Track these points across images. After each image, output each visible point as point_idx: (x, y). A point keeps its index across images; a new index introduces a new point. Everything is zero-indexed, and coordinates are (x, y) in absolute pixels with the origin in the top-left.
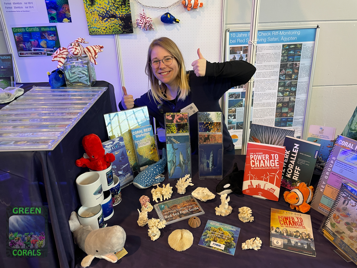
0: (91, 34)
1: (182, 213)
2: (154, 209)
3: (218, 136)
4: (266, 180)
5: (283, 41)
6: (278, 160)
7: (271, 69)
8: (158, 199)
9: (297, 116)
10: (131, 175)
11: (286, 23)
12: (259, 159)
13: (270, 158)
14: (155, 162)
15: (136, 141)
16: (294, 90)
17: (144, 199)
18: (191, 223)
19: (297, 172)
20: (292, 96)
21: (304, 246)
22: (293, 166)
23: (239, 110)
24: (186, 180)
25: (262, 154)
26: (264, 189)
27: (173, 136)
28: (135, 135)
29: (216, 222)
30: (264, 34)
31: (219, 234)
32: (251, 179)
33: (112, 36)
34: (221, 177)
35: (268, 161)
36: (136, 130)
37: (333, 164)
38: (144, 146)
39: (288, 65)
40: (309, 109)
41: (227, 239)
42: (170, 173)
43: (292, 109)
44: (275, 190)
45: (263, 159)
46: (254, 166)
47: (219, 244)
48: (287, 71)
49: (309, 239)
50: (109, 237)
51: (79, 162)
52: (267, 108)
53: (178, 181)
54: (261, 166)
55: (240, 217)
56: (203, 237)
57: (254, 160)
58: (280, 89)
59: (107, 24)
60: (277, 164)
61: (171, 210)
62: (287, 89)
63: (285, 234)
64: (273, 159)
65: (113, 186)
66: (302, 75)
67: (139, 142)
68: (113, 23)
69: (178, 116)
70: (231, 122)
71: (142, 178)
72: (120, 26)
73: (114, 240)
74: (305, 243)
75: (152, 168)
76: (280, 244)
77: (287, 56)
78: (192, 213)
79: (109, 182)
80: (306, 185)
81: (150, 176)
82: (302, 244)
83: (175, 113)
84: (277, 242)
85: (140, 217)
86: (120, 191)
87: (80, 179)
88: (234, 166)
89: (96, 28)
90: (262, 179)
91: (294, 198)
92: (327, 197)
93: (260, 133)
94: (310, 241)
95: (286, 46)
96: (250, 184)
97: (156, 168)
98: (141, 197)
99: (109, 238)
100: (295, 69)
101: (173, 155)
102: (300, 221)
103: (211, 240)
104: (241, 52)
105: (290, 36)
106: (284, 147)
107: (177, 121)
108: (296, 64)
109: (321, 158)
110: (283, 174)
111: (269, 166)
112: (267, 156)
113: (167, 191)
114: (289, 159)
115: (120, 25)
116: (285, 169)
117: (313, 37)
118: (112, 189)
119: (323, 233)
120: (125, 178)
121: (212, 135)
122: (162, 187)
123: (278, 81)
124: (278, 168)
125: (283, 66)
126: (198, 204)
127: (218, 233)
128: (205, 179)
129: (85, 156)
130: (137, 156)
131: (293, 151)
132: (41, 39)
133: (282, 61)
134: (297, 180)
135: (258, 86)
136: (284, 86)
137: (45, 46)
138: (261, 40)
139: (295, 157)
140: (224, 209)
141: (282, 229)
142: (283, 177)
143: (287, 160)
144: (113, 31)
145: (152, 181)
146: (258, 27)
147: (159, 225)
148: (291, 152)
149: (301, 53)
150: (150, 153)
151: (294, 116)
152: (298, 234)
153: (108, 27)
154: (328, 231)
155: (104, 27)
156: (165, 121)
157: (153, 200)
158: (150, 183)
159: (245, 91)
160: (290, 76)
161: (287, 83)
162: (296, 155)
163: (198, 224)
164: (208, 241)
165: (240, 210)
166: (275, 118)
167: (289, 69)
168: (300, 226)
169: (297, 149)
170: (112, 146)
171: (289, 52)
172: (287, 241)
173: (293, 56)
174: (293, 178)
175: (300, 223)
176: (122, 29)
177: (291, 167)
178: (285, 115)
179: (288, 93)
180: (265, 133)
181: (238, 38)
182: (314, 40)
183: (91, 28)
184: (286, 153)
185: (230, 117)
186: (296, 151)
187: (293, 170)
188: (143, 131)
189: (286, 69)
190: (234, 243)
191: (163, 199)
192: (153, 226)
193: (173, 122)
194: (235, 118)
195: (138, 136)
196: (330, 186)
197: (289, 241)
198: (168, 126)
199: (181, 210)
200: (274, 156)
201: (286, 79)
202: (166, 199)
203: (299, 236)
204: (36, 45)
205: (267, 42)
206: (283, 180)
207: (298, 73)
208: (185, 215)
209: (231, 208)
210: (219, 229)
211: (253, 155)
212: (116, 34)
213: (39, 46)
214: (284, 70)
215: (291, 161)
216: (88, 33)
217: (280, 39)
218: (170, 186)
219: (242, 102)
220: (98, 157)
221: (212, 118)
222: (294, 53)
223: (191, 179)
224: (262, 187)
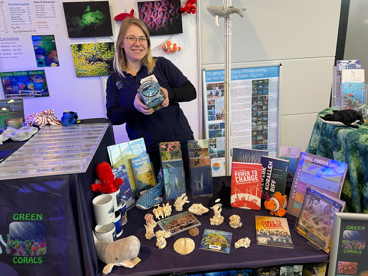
0: (78, 76)
1: (182, 226)
2: (157, 225)
3: (206, 160)
4: (249, 193)
5: (252, 78)
6: (257, 175)
7: (244, 101)
8: (160, 217)
9: (271, 143)
10: (133, 199)
11: (253, 62)
12: (242, 176)
13: (251, 174)
14: (153, 187)
15: (136, 168)
16: (266, 119)
17: (148, 217)
18: (192, 232)
19: (273, 185)
20: (264, 125)
21: (284, 241)
22: (270, 180)
23: (219, 140)
24: (183, 198)
25: (244, 171)
26: (248, 201)
27: (168, 162)
28: (135, 163)
29: (212, 230)
30: (235, 72)
31: (216, 238)
32: (237, 193)
33: (98, 78)
34: (211, 195)
35: (250, 176)
36: (135, 159)
37: (299, 175)
38: (142, 172)
39: (259, 98)
40: (281, 136)
41: (222, 242)
42: (168, 195)
43: (266, 137)
44: (257, 201)
45: (246, 175)
46: (238, 181)
47: (216, 246)
48: (258, 103)
49: (287, 236)
50: (128, 244)
51: (94, 186)
52: (244, 136)
53: (176, 200)
54: (244, 181)
55: (231, 224)
56: (203, 242)
57: (238, 177)
58: (253, 119)
59: (93, 67)
60: (257, 179)
61: (173, 224)
62: (260, 119)
63: (268, 234)
64: (253, 174)
65: (121, 207)
66: (272, 106)
67: (138, 170)
68: (100, 66)
69: (171, 145)
70: (213, 151)
71: (144, 200)
72: (106, 69)
73: (132, 247)
74: (284, 239)
75: (151, 191)
76: (265, 241)
77: (257, 90)
78: (190, 225)
79: (118, 203)
80: (281, 194)
81: (150, 198)
82: (282, 240)
83: (168, 143)
84: (262, 240)
85: (147, 231)
86: (126, 212)
87: (96, 201)
88: (222, 184)
89: (83, 70)
90: (245, 193)
91: (273, 205)
92: (297, 202)
93: (240, 155)
94: (288, 237)
95: (255, 81)
96: (236, 198)
97: (155, 191)
98: (146, 215)
99: (128, 246)
100: (265, 101)
101: (169, 178)
102: (279, 223)
103: (209, 244)
104: (217, 88)
105: (258, 73)
106: (261, 164)
107: (170, 150)
108: (265, 97)
109: (291, 174)
110: (262, 188)
111: (250, 181)
112: (248, 173)
113: (167, 209)
114: (266, 175)
115: (106, 67)
116: (263, 184)
117: (277, 73)
118: (120, 210)
119: (298, 230)
120: (128, 202)
121: (201, 159)
122: (162, 206)
123: (251, 112)
124: (258, 182)
125: (254, 99)
126: (195, 218)
127: (214, 238)
128: (198, 197)
129: (97, 182)
130: (137, 182)
131: (269, 168)
132: (29, 82)
133: (253, 95)
134: (274, 191)
135: (234, 117)
136: (256, 116)
137: (32, 88)
138: (234, 77)
139: (271, 173)
140: (217, 219)
141: (265, 230)
142: (262, 190)
143: (265, 175)
144: (99, 73)
145: (153, 202)
146: (231, 66)
147: (166, 235)
148: (267, 169)
149: (268, 87)
150: (148, 179)
151: (268, 142)
152: (278, 233)
153: (95, 70)
154: (301, 228)
155: (91, 69)
156: (160, 149)
157: (156, 218)
158: (151, 204)
159: (224, 122)
160: (261, 107)
161: (259, 114)
162: (271, 171)
163: (197, 232)
164: (207, 245)
165: (231, 218)
166: (251, 146)
167: (259, 101)
168: (279, 227)
169: (271, 166)
170: (116, 173)
171: (258, 87)
172: (270, 239)
173: (262, 90)
174: (271, 190)
175: (279, 225)
176: (108, 71)
177: (268, 181)
178: (260, 142)
179: (261, 122)
180: (244, 155)
181: (214, 76)
182: (279, 76)
183: (78, 71)
184: (263, 170)
185: (211, 147)
186: (271, 168)
187: (270, 183)
188: (141, 159)
189: (257, 102)
190: (229, 244)
191: (164, 216)
192: (160, 237)
193: (167, 150)
194: (215, 147)
195: (137, 164)
196: (299, 193)
197: (272, 238)
198: (163, 154)
199: (182, 224)
200: (254, 172)
201: (258, 110)
202: (167, 216)
203: (279, 234)
204: (23, 88)
205: (239, 79)
206: (262, 193)
207: (268, 104)
208: (185, 227)
209: (223, 218)
210: (215, 235)
211: (237, 172)
212: (102, 75)
213: (26, 88)
214: (255, 102)
215: (268, 176)
216: (75, 75)
217: (249, 76)
218: (170, 205)
219: (221, 132)
220: (109, 181)
221: (200, 144)
222: (263, 87)
223: (187, 197)
224: (246, 199)
